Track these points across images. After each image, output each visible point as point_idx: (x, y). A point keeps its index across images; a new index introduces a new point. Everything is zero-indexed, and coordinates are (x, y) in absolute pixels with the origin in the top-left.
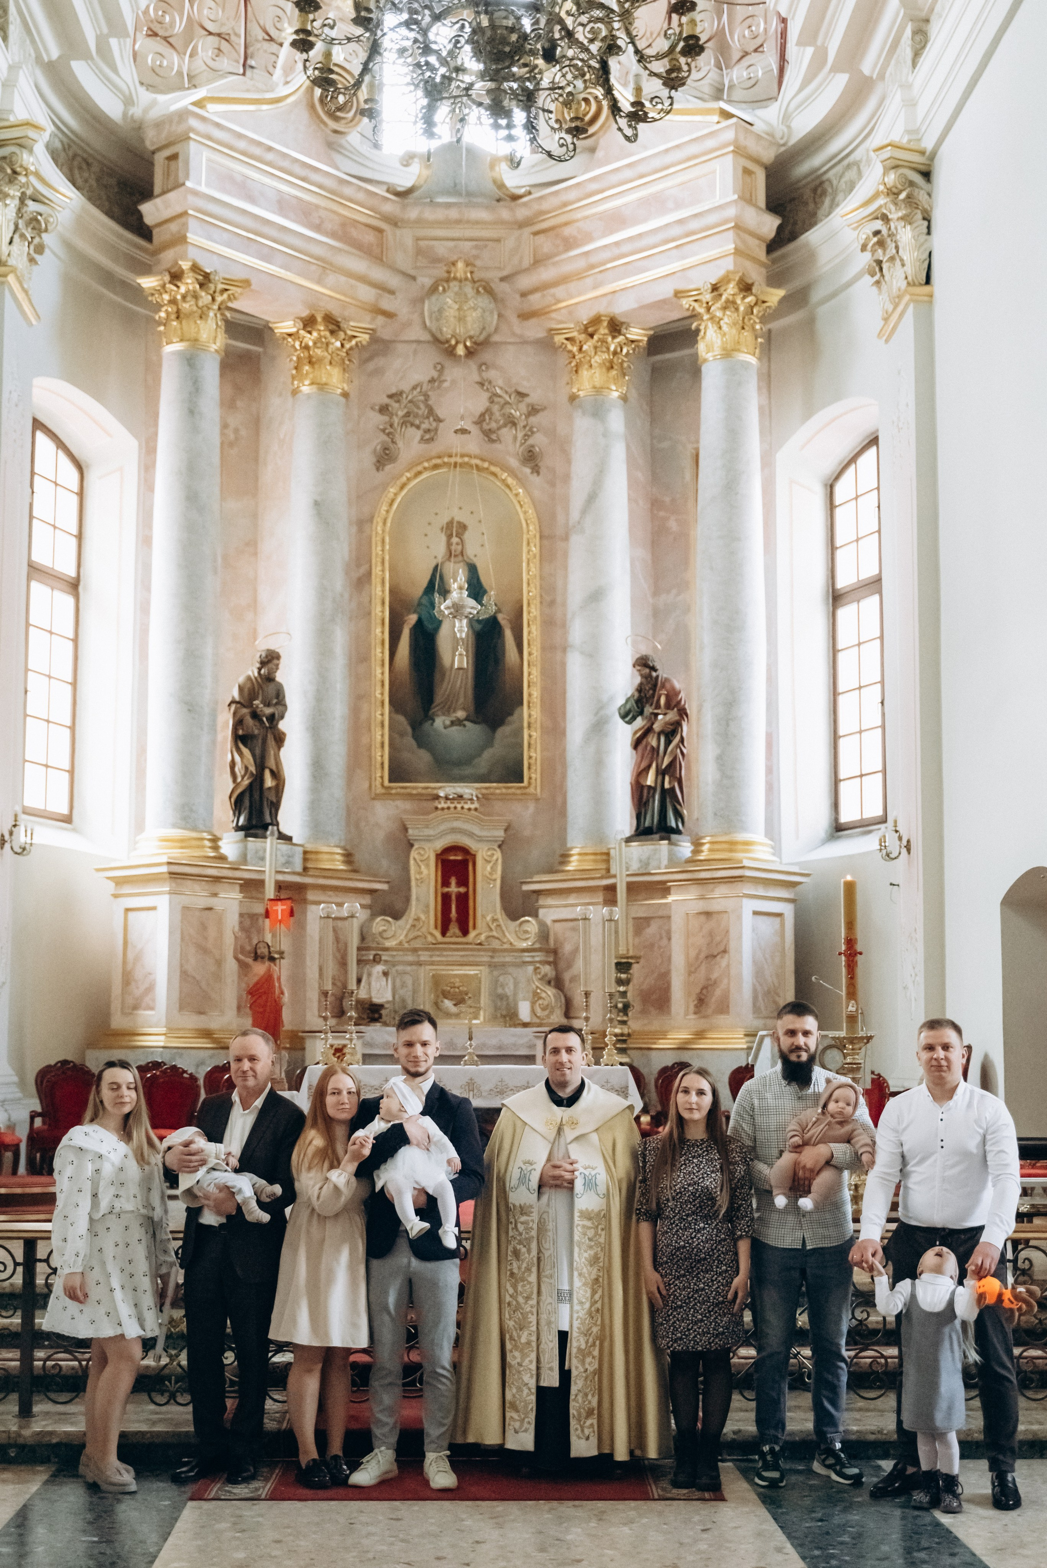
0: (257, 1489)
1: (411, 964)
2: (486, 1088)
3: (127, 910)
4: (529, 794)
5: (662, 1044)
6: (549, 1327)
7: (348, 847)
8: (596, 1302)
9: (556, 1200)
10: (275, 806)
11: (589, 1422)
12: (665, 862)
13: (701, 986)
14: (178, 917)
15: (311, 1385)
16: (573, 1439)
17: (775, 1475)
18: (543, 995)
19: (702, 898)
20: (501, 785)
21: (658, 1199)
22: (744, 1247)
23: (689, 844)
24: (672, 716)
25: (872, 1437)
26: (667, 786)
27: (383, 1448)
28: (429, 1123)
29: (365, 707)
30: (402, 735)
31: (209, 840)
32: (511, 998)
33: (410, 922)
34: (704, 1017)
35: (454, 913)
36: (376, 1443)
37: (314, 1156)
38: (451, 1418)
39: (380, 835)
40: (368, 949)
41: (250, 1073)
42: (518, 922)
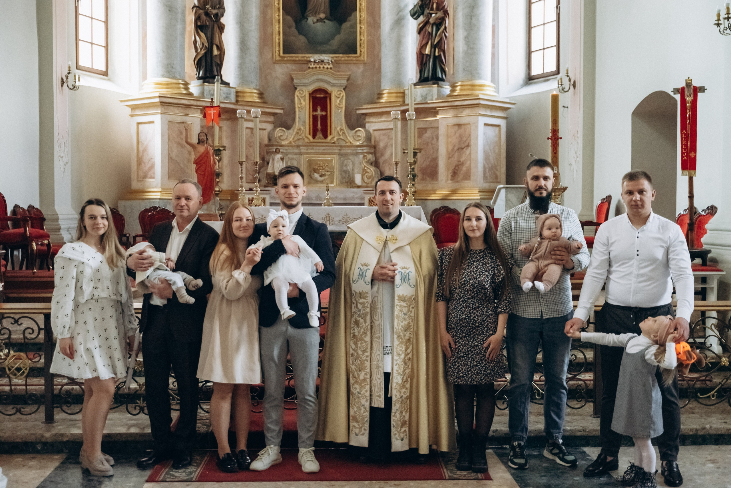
0: (191, 473)
1: (296, 154)
2: (336, 219)
3: (138, 124)
4: (360, 60)
5: (433, 197)
6: (378, 370)
7: (261, 90)
8: (408, 354)
9: (383, 289)
10: (220, 66)
11: (403, 430)
12: (435, 96)
13: (454, 165)
14: (166, 127)
15: (225, 407)
16: (393, 440)
17: (522, 461)
18: (368, 171)
19: (456, 116)
20: (344, 55)
21: (450, 288)
22: (502, 319)
23: (449, 87)
24: (440, 14)
25: (579, 434)
26: (437, 54)
27: (272, 446)
28: (299, 240)
29: (269, 11)
30: (290, 27)
31: (183, 84)
32: (351, 172)
33: (295, 131)
34: (457, 182)
35: (319, 126)
36: (267, 442)
37: (225, 261)
38: (315, 426)
39: (278, 84)
40: (272, 145)
41: (186, 207)
42: (354, 131)
